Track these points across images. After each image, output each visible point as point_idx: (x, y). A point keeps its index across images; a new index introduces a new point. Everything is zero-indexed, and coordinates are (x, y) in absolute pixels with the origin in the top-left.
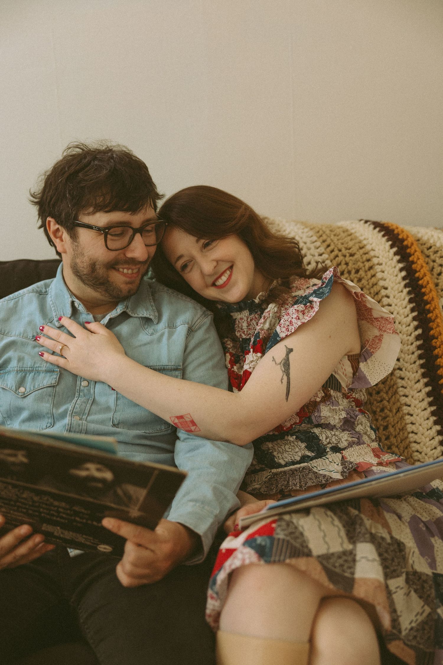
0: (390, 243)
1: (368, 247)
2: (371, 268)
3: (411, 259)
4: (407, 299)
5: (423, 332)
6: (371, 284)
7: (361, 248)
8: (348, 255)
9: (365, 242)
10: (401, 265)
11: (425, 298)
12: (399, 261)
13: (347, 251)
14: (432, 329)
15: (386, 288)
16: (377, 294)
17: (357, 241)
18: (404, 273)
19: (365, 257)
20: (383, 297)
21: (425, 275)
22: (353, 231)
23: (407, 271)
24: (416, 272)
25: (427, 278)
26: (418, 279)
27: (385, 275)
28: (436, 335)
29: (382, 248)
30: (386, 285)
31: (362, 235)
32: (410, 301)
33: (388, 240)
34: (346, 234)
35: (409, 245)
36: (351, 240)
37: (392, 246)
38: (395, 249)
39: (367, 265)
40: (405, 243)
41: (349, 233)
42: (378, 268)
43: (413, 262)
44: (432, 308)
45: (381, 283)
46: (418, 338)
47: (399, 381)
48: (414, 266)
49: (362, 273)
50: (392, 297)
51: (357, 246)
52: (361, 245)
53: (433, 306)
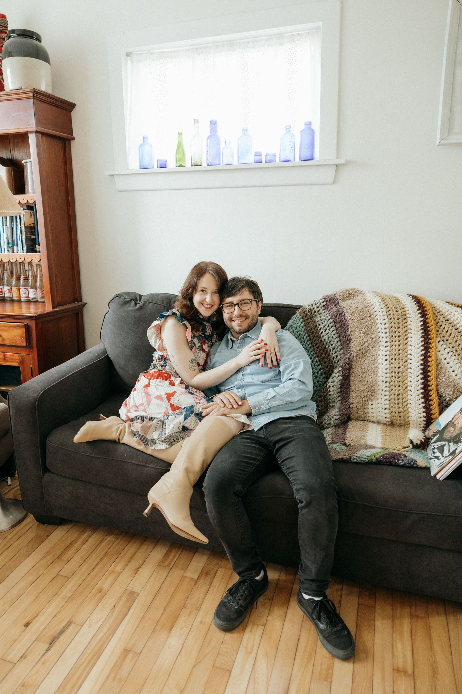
0: (418, 308)
1: (406, 309)
2: (405, 319)
3: (426, 317)
4: (421, 336)
5: (425, 353)
6: (404, 326)
7: (402, 309)
8: (395, 311)
9: (405, 306)
10: (421, 319)
11: (429, 337)
12: (421, 317)
13: (396, 309)
14: (429, 352)
15: (411, 329)
16: (406, 331)
17: (401, 305)
18: (422, 323)
19: (403, 313)
20: (409, 333)
21: (432, 325)
22: (401, 300)
23: (423, 322)
24: (428, 323)
25: (433, 327)
26: (428, 327)
27: (411, 323)
28: (431, 356)
29: (413, 310)
30: (411, 328)
31: (405, 303)
32: (422, 337)
33: (417, 306)
34: (397, 301)
35: (427, 310)
36: (399, 304)
37: (418, 310)
38: (419, 311)
39: (404, 317)
40: (425, 309)
41: (399, 301)
42: (409, 319)
43: (427, 318)
44: (431, 342)
45: (409, 327)
46: (422, 355)
47: (409, 374)
48: (427, 320)
49: (400, 320)
50: (413, 334)
51: (401, 308)
52: (403, 307)
53: (433, 341)
